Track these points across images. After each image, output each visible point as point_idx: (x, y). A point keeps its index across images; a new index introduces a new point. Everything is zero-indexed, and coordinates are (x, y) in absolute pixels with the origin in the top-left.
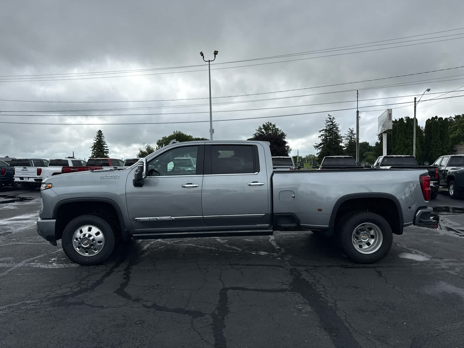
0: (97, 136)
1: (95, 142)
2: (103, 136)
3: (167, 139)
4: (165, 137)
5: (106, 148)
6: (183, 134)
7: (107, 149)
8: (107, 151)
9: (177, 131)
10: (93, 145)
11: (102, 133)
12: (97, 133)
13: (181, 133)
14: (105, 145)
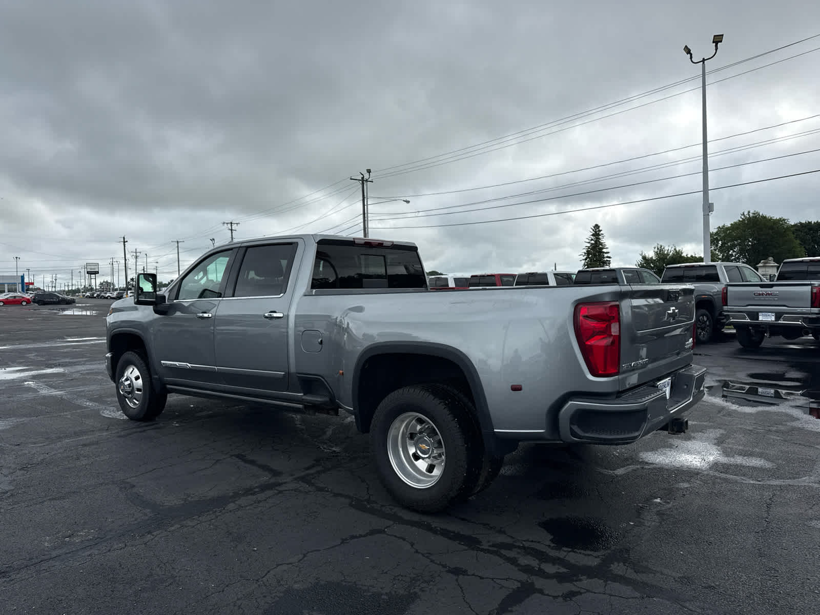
0: (593, 235)
1: (589, 245)
2: (602, 234)
3: (728, 229)
4: (724, 226)
5: (606, 255)
6: (764, 218)
7: (608, 257)
8: (607, 261)
9: (749, 212)
10: (585, 251)
11: (600, 229)
12: (592, 230)
13: (759, 214)
14: (604, 250)
